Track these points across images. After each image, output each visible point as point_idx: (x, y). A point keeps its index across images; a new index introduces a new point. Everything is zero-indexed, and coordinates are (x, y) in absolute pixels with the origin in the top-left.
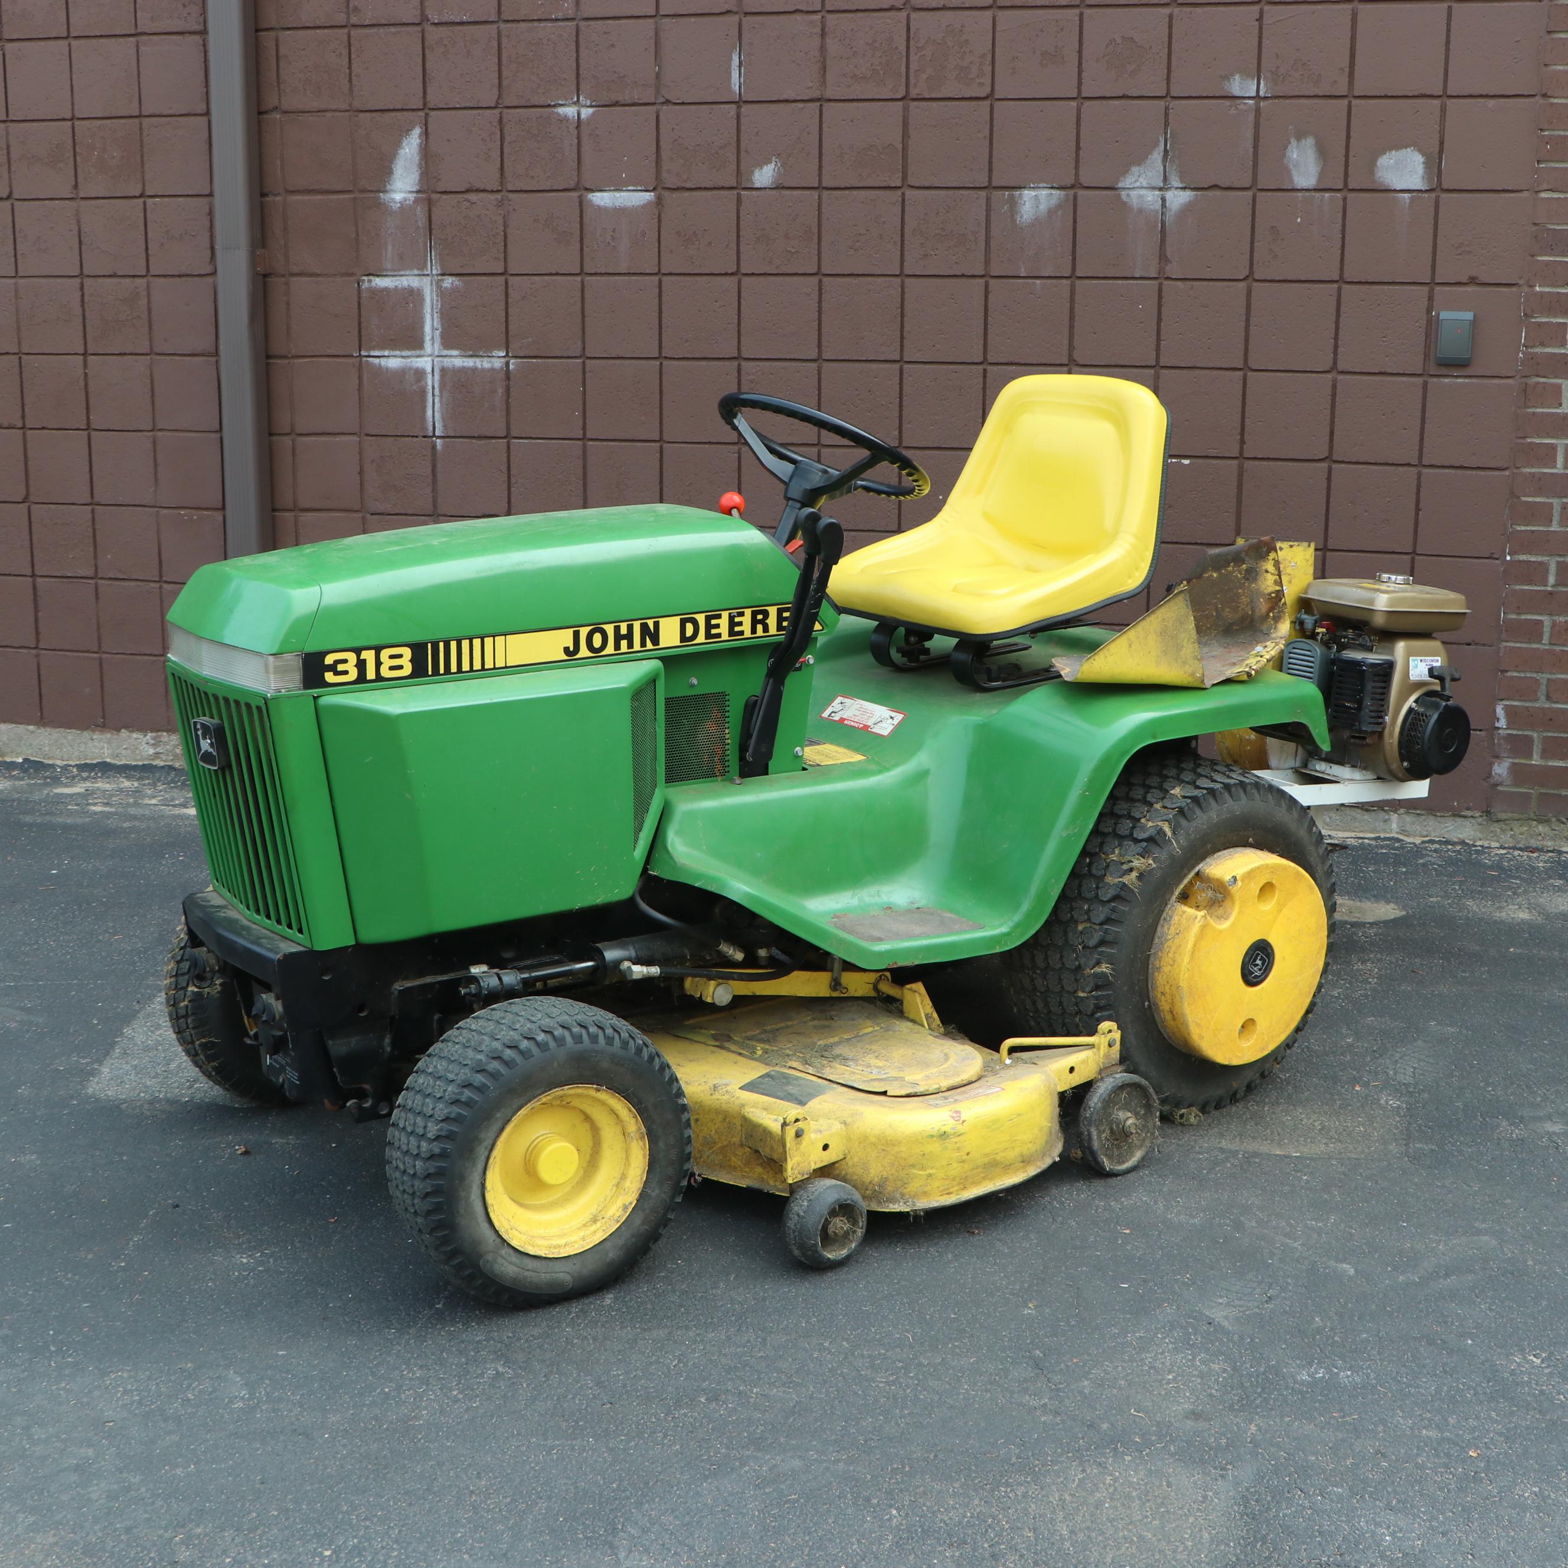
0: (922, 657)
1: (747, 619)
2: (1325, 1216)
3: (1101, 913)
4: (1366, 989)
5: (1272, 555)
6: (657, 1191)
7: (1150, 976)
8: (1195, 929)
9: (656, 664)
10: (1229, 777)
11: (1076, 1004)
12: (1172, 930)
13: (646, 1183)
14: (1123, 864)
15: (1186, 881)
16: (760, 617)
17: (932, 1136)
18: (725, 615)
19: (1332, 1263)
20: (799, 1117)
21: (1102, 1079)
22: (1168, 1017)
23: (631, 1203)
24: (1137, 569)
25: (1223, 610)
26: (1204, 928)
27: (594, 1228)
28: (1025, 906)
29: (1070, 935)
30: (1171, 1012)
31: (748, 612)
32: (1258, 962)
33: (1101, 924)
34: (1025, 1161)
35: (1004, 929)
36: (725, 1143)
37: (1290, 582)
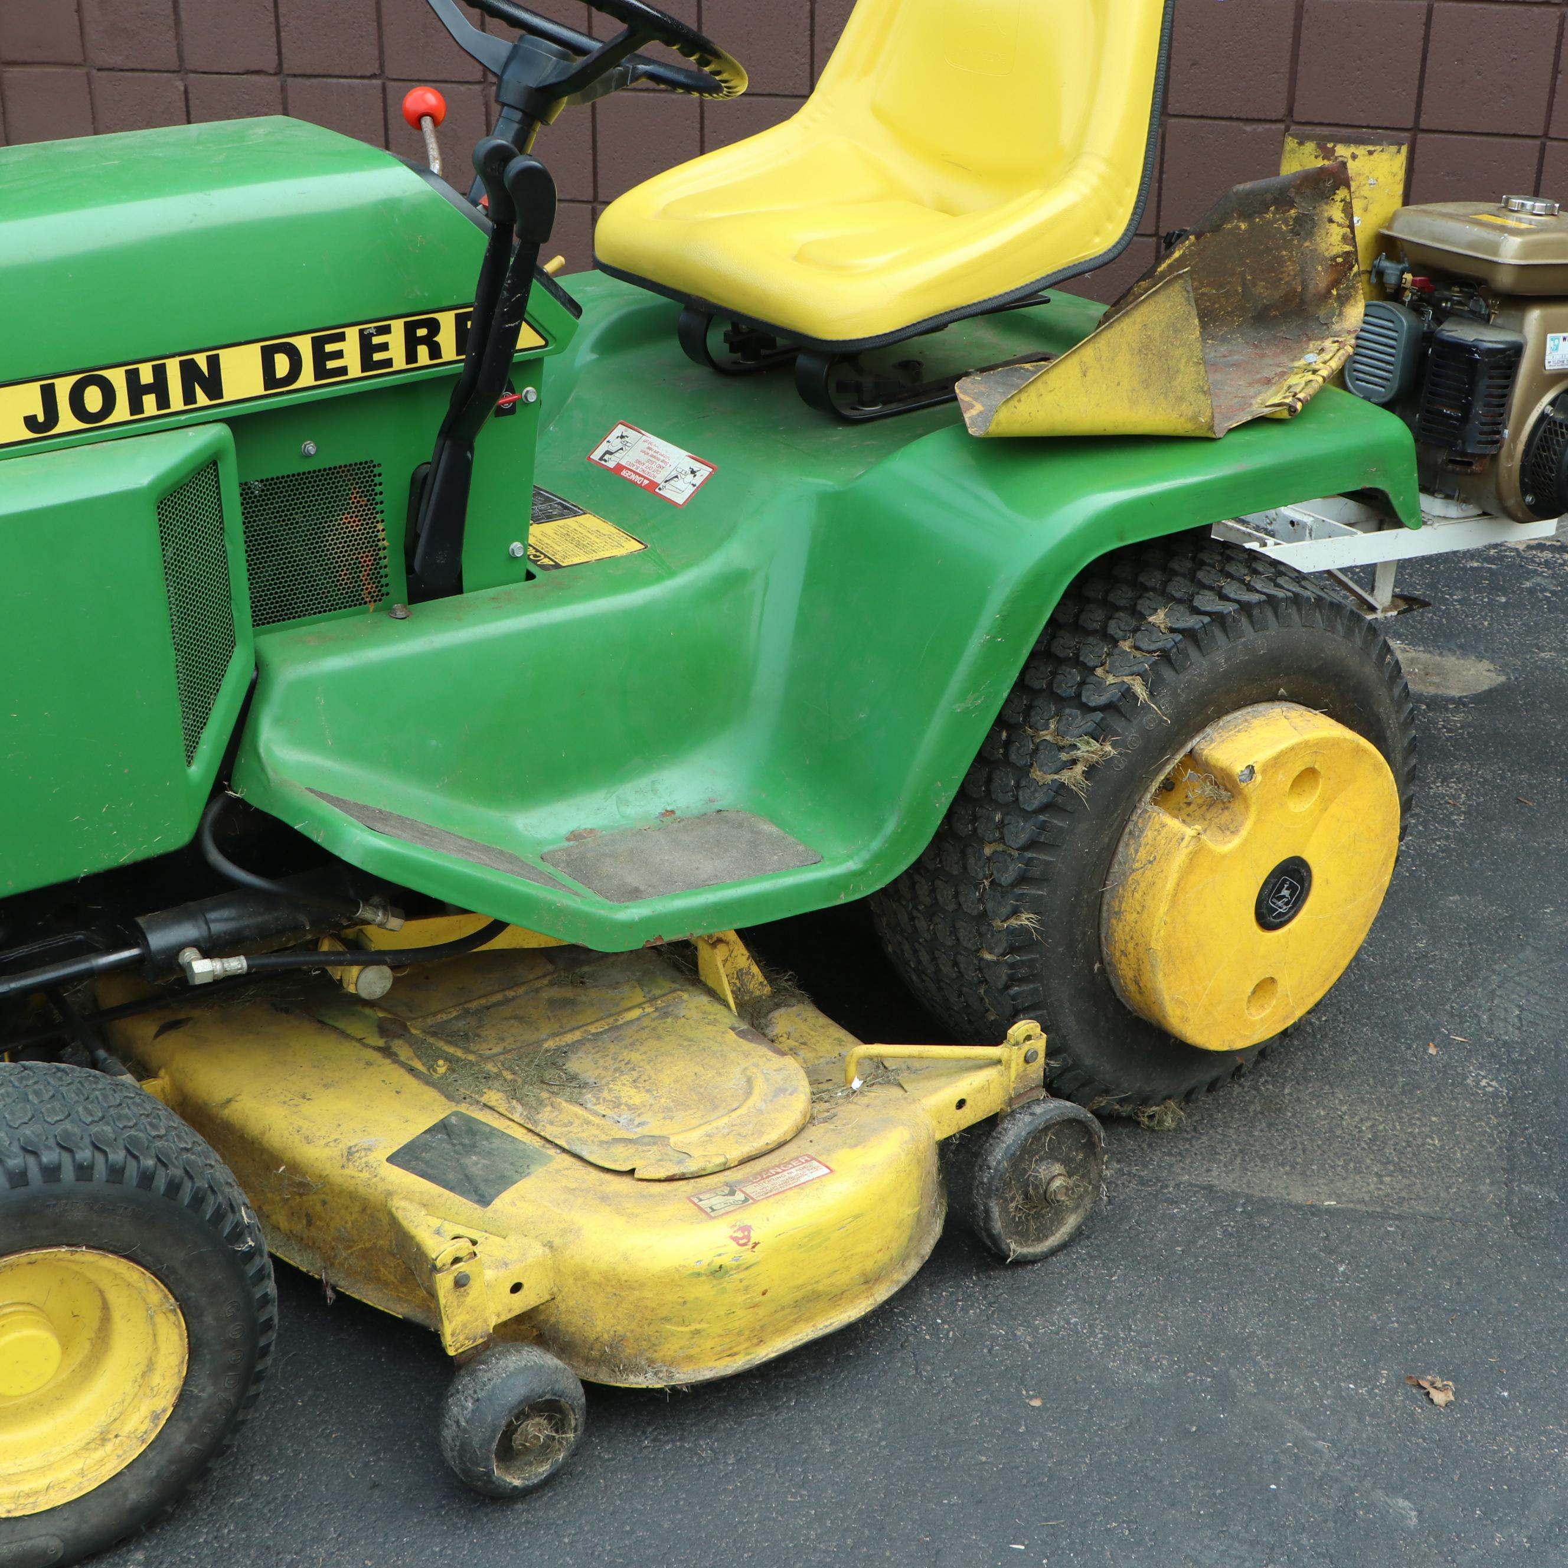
0: (764, 352)
1: (396, 340)
2: (1371, 1371)
3: (1022, 831)
4: (1447, 837)
5: (1342, 193)
6: (210, 1389)
7: (1103, 922)
8: (1180, 857)
9: (221, 431)
10: (1250, 588)
11: (980, 969)
12: (1142, 854)
13: (187, 1381)
14: (1061, 748)
15: (1169, 768)
16: (422, 332)
17: (699, 1275)
18: (352, 334)
19: (1379, 1495)
20: (460, 1254)
21: (1012, 1113)
22: (1132, 988)
23: (164, 1411)
24: (1110, 218)
25: (1255, 285)
26: (1193, 856)
27: (99, 1454)
28: (890, 826)
29: (971, 861)
30: (1137, 983)
31: (398, 327)
32: (1285, 892)
33: (1023, 849)
34: (869, 1281)
35: (852, 865)
36: (368, 1245)
37: (1366, 210)
